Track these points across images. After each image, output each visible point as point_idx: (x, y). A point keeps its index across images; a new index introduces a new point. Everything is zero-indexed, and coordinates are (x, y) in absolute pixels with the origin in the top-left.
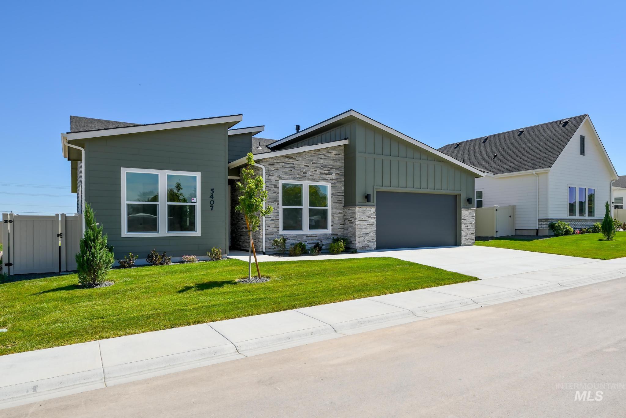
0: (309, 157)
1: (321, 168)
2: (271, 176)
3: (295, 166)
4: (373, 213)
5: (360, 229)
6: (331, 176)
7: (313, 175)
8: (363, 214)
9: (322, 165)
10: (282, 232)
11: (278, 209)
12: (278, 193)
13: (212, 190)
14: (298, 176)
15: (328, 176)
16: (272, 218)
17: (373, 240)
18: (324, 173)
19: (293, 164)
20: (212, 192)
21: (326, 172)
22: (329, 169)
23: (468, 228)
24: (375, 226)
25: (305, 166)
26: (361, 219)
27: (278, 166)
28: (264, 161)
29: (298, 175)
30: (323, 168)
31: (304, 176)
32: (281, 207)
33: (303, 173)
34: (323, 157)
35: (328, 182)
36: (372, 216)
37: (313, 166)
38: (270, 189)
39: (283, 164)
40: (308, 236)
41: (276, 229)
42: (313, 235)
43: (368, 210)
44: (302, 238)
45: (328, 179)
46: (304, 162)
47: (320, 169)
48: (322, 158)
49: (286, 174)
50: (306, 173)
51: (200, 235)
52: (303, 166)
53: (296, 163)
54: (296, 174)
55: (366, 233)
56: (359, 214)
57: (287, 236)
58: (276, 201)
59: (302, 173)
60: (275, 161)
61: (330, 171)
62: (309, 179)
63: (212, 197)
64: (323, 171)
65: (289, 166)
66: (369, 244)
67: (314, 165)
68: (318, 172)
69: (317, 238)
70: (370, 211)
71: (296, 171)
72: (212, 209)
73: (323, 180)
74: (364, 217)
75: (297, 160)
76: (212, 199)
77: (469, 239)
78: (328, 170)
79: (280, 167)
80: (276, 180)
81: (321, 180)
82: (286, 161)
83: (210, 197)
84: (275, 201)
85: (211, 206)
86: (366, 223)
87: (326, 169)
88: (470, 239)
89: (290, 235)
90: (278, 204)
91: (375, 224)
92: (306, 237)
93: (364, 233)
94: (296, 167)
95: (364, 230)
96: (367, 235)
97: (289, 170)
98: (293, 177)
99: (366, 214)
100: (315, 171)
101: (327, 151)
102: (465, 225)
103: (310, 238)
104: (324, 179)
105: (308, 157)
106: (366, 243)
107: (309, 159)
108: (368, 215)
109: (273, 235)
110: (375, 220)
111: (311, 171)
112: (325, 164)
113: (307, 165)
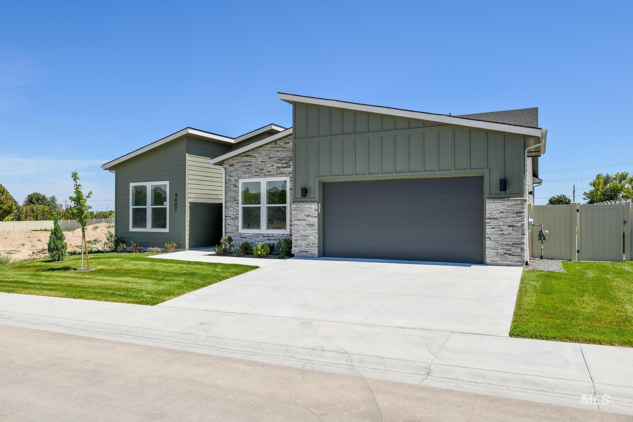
0: (266, 152)
1: (278, 161)
2: (231, 176)
3: (252, 163)
4: (314, 210)
5: (297, 231)
6: (289, 169)
7: (269, 171)
8: (301, 212)
9: (279, 158)
10: (241, 231)
11: (237, 208)
12: (237, 192)
13: (176, 194)
14: (255, 174)
15: (286, 169)
16: (232, 217)
17: (313, 244)
18: (281, 167)
19: (251, 162)
20: (176, 196)
21: (284, 165)
22: (287, 161)
23: (503, 234)
24: (317, 226)
25: (262, 162)
26: (297, 218)
27: (237, 166)
28: (226, 163)
29: (255, 172)
30: (280, 161)
31: (260, 173)
32: (241, 206)
33: (260, 170)
34: (279, 149)
35: (286, 176)
36: (312, 214)
37: (269, 161)
38: (230, 190)
39: (242, 163)
40: (265, 235)
41: (235, 227)
42: (269, 235)
43: (308, 208)
44: (259, 238)
45: (286, 172)
46: (260, 158)
47: (277, 163)
48: (278, 151)
49: (245, 173)
50: (262, 170)
51: (168, 232)
52: (260, 163)
53: (253, 160)
54: (253, 172)
55: (304, 236)
56: (295, 212)
57: (245, 235)
58: (236, 200)
59: (258, 170)
60: (235, 162)
61: (288, 163)
62: (266, 176)
63: (176, 200)
64: (280, 165)
65: (247, 164)
66: (308, 248)
67: (271, 160)
68: (275, 167)
69: (273, 238)
70: (310, 208)
71: (253, 169)
72: (176, 211)
73: (280, 175)
74: (301, 216)
75: (254, 157)
76: (176, 202)
77: (505, 253)
78: (286, 163)
79: (239, 166)
80: (235, 180)
81: (278, 175)
82: (244, 160)
83: (175, 200)
84: (234, 200)
85: (175, 208)
86: (304, 223)
87: (284, 162)
88: (510, 254)
89: (247, 234)
90: (238, 203)
91: (316, 225)
92: (263, 236)
93: (301, 236)
94: (253, 165)
95: (301, 232)
96: (306, 238)
97: (247, 169)
98: (250, 175)
99: (304, 212)
100: (272, 166)
101: (285, 142)
102: (494, 228)
103: (266, 238)
104: (282, 174)
105: (264, 152)
106: (304, 248)
107: (266, 154)
108: (307, 213)
109: (233, 233)
110: (317, 219)
111: (268, 167)
112: (283, 157)
113: (263, 161)
